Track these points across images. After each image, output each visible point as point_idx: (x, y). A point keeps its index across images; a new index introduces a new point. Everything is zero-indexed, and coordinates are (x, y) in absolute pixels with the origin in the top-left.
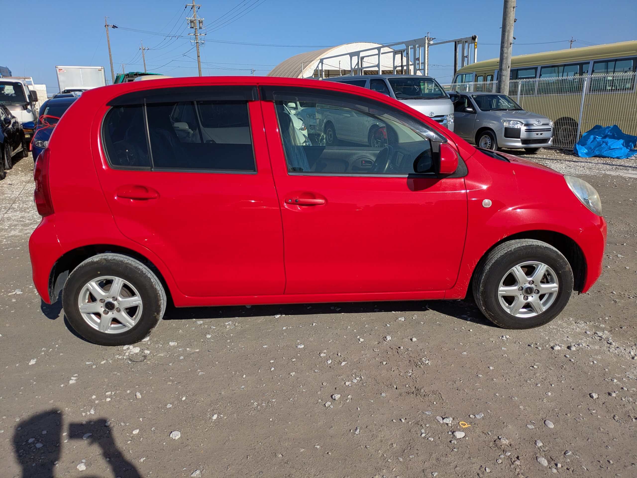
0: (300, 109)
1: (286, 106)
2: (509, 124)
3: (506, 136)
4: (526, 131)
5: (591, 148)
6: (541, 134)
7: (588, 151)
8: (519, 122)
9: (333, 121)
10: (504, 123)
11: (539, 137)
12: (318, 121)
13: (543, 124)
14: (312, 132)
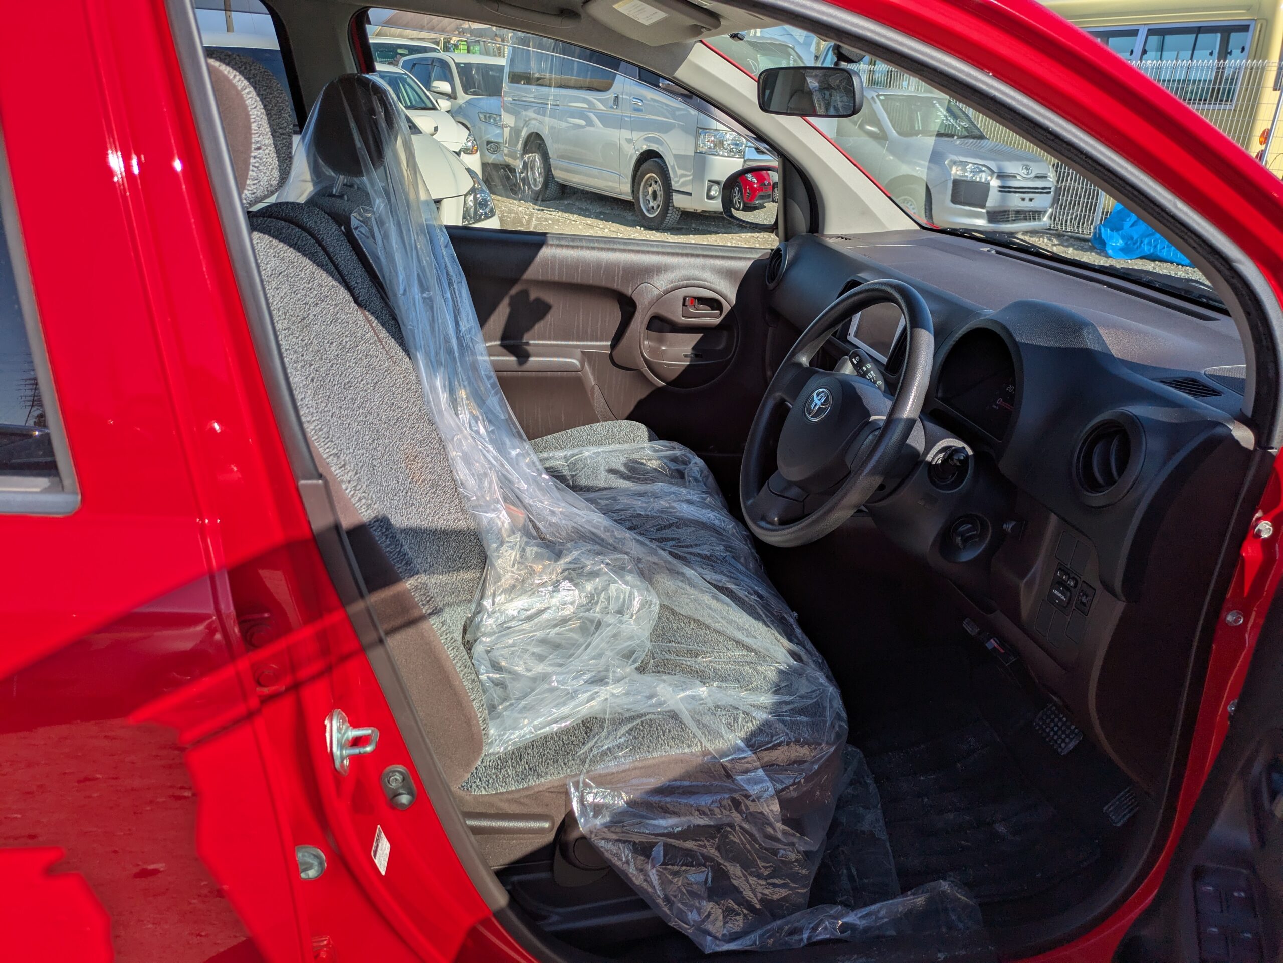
0: (463, 98)
1: (429, 90)
2: (965, 170)
3: (955, 200)
4: (1000, 191)
5: (1132, 238)
6: (1031, 200)
7: (1126, 243)
8: (984, 169)
9: (545, 133)
10: (951, 168)
11: (1026, 205)
12: (507, 131)
13: (1037, 177)
14: (491, 158)
